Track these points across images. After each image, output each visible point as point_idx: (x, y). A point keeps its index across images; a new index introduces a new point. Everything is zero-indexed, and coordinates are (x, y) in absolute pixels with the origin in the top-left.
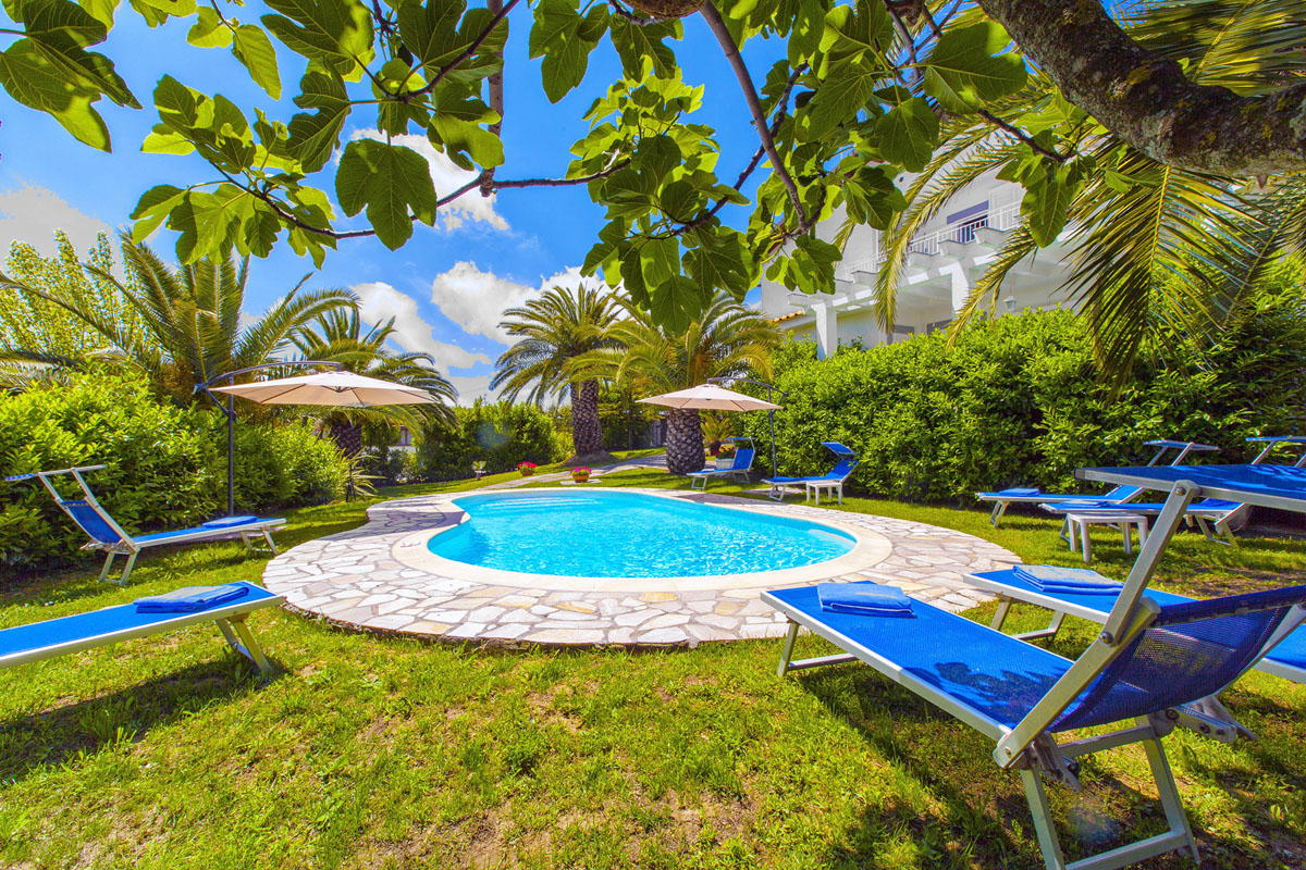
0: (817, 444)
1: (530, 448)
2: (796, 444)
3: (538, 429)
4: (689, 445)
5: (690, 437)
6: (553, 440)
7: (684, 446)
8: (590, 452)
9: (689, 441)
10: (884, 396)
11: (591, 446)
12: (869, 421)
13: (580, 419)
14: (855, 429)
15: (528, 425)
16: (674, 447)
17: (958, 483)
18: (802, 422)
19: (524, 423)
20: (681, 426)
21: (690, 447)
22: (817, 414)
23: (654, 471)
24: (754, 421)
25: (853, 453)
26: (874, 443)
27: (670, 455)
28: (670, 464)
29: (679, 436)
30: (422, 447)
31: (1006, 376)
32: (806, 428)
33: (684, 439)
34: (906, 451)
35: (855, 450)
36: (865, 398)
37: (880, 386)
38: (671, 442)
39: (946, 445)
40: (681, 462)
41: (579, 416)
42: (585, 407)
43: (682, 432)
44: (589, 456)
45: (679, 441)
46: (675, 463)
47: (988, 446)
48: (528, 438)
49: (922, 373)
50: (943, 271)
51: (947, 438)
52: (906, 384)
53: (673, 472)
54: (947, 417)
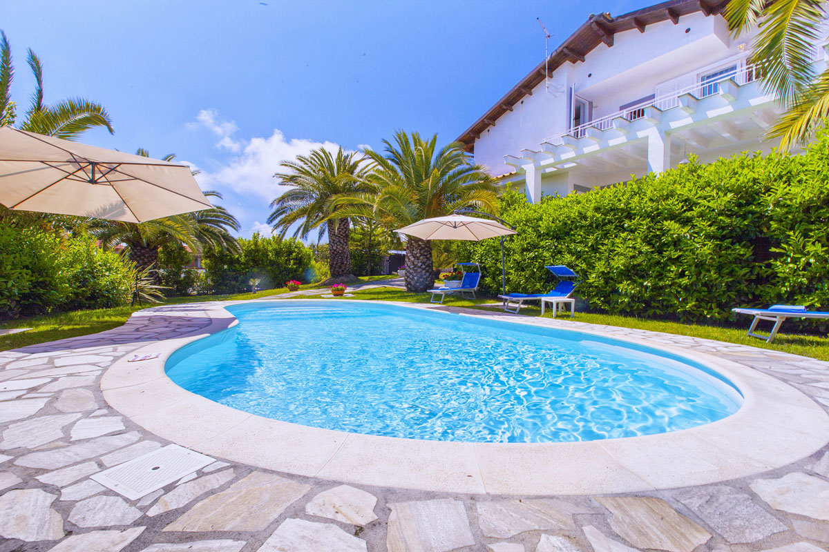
0: (541, 268)
1: (295, 271)
2: (520, 267)
3: (301, 258)
4: (424, 269)
5: (424, 263)
6: (313, 267)
7: (419, 270)
8: (342, 275)
9: (423, 267)
10: (608, 227)
11: (343, 271)
12: (594, 249)
13: (335, 250)
14: (578, 255)
15: (294, 254)
16: (411, 271)
17: (685, 301)
18: (527, 250)
19: (290, 253)
20: (418, 255)
21: (424, 272)
22: (542, 243)
23: (394, 290)
24: (480, 250)
25: (576, 275)
26: (600, 266)
27: (408, 277)
28: (408, 284)
29: (416, 263)
30: (210, 268)
31: (740, 205)
32: (532, 255)
33: (420, 264)
34: (632, 272)
35: (577, 272)
36: (590, 229)
37: (604, 219)
38: (409, 267)
39: (673, 268)
40: (417, 282)
41: (335, 248)
42: (339, 241)
43: (418, 259)
44: (341, 278)
45: (415, 266)
46: (412, 283)
47: (719, 269)
48: (294, 264)
49: (649, 207)
50: (640, 134)
51: (676, 261)
52: (630, 216)
53: (410, 290)
54: (677, 243)
